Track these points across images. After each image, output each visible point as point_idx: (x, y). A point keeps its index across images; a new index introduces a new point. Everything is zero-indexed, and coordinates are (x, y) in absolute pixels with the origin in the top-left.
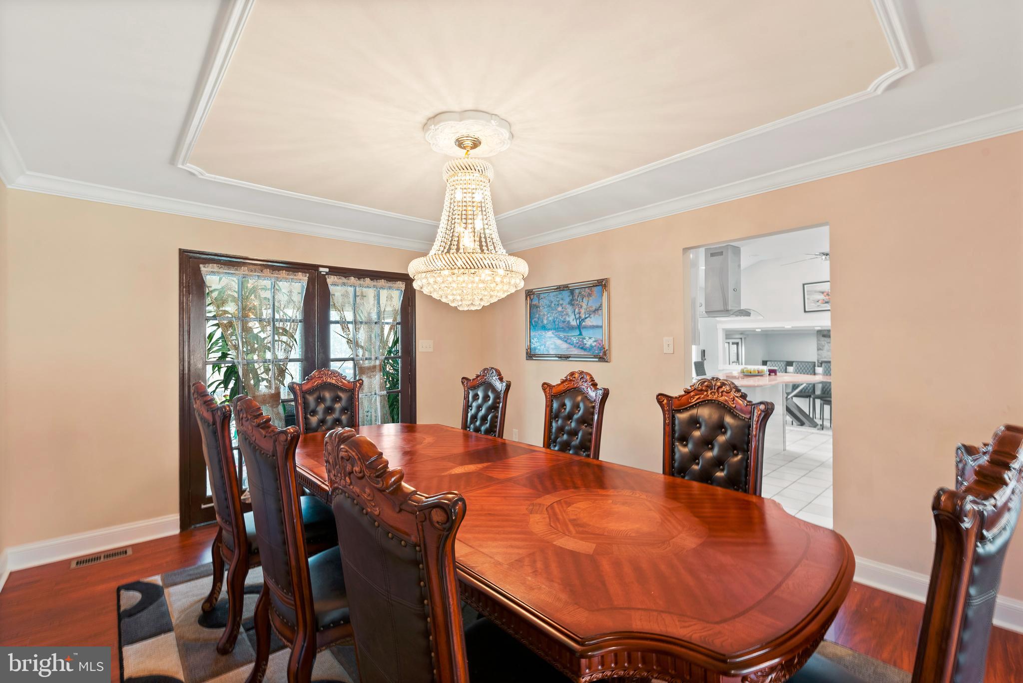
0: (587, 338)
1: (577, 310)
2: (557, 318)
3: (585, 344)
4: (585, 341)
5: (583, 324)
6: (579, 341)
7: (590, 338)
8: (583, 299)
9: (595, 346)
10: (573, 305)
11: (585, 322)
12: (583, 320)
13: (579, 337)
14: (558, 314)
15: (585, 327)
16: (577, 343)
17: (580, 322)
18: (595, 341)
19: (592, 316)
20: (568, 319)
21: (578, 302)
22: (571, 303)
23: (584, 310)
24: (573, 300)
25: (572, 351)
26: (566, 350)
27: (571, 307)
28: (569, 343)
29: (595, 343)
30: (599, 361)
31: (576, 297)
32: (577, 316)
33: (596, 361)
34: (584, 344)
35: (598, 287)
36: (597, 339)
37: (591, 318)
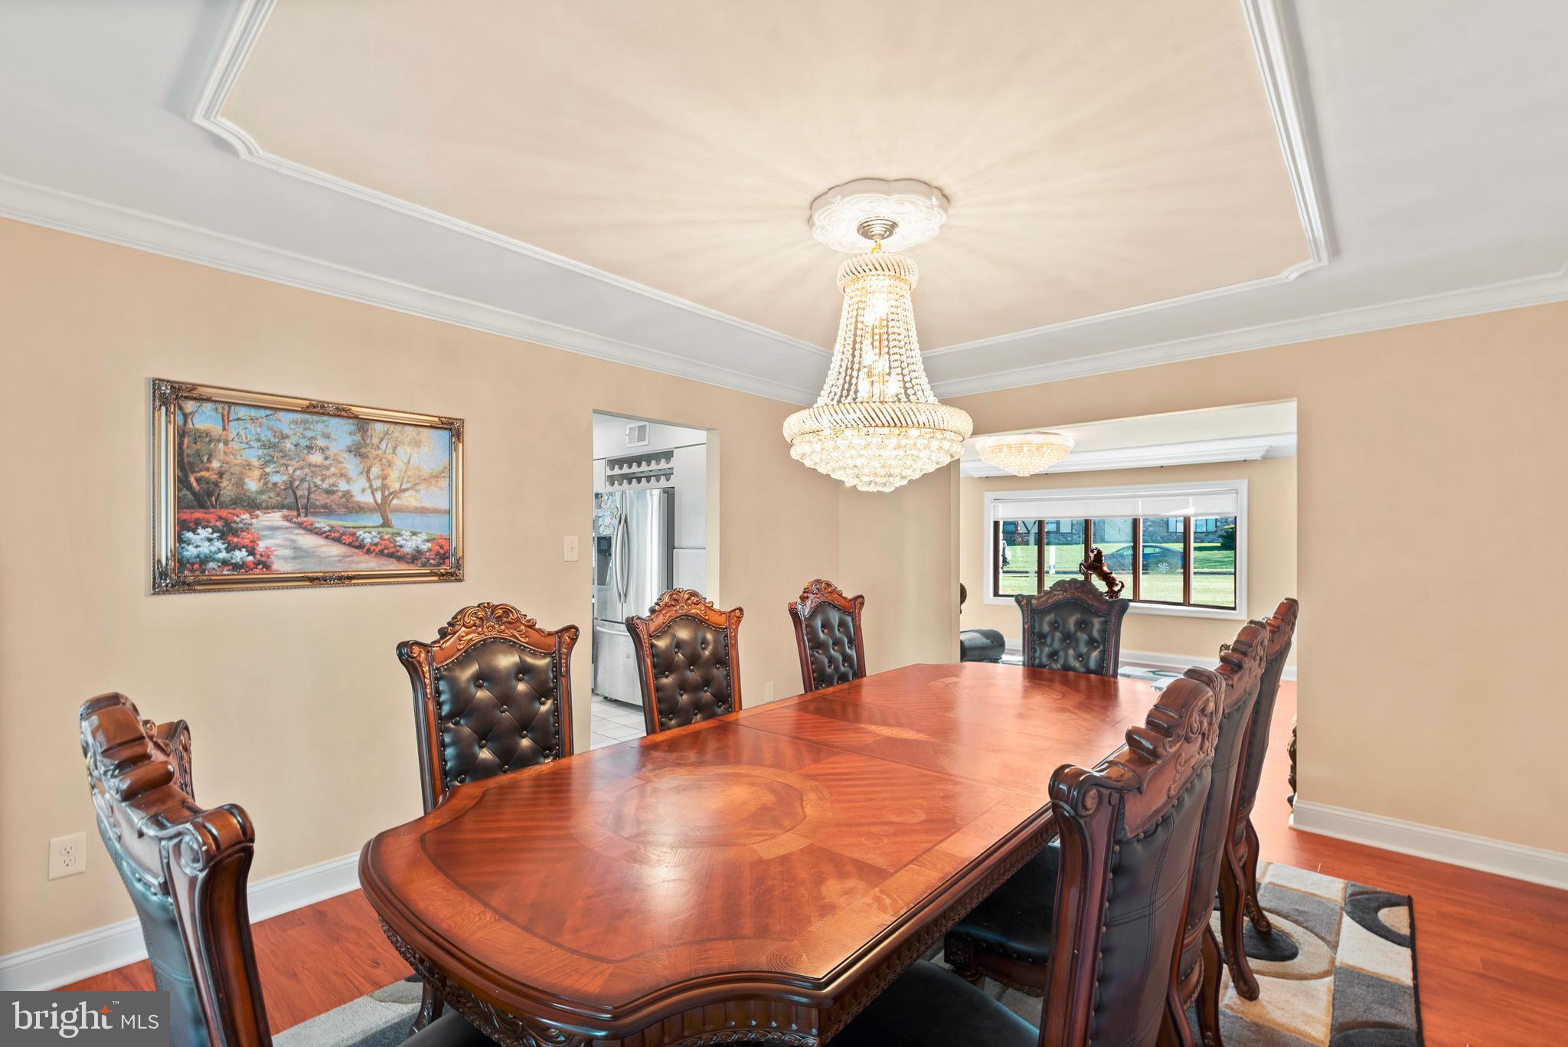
0: (406, 534)
1: (375, 471)
2: (303, 480)
3: (401, 546)
4: (398, 539)
5: (395, 501)
6: (382, 538)
7: (414, 534)
8: (395, 448)
9: (430, 550)
10: (363, 456)
11: (398, 498)
12: (395, 494)
13: (381, 529)
14: (307, 470)
15: (400, 510)
16: (376, 544)
17: (384, 498)
18: (428, 541)
19: (422, 487)
20: (343, 486)
21: (380, 452)
22: (358, 451)
23: (396, 472)
24: (366, 445)
25: (358, 563)
26: (340, 561)
27: (356, 461)
28: (350, 545)
29: (429, 545)
30: (440, 581)
31: (375, 441)
32: (377, 483)
33: (434, 582)
34: (395, 546)
35: (440, 432)
36: (433, 537)
37: (417, 491)
